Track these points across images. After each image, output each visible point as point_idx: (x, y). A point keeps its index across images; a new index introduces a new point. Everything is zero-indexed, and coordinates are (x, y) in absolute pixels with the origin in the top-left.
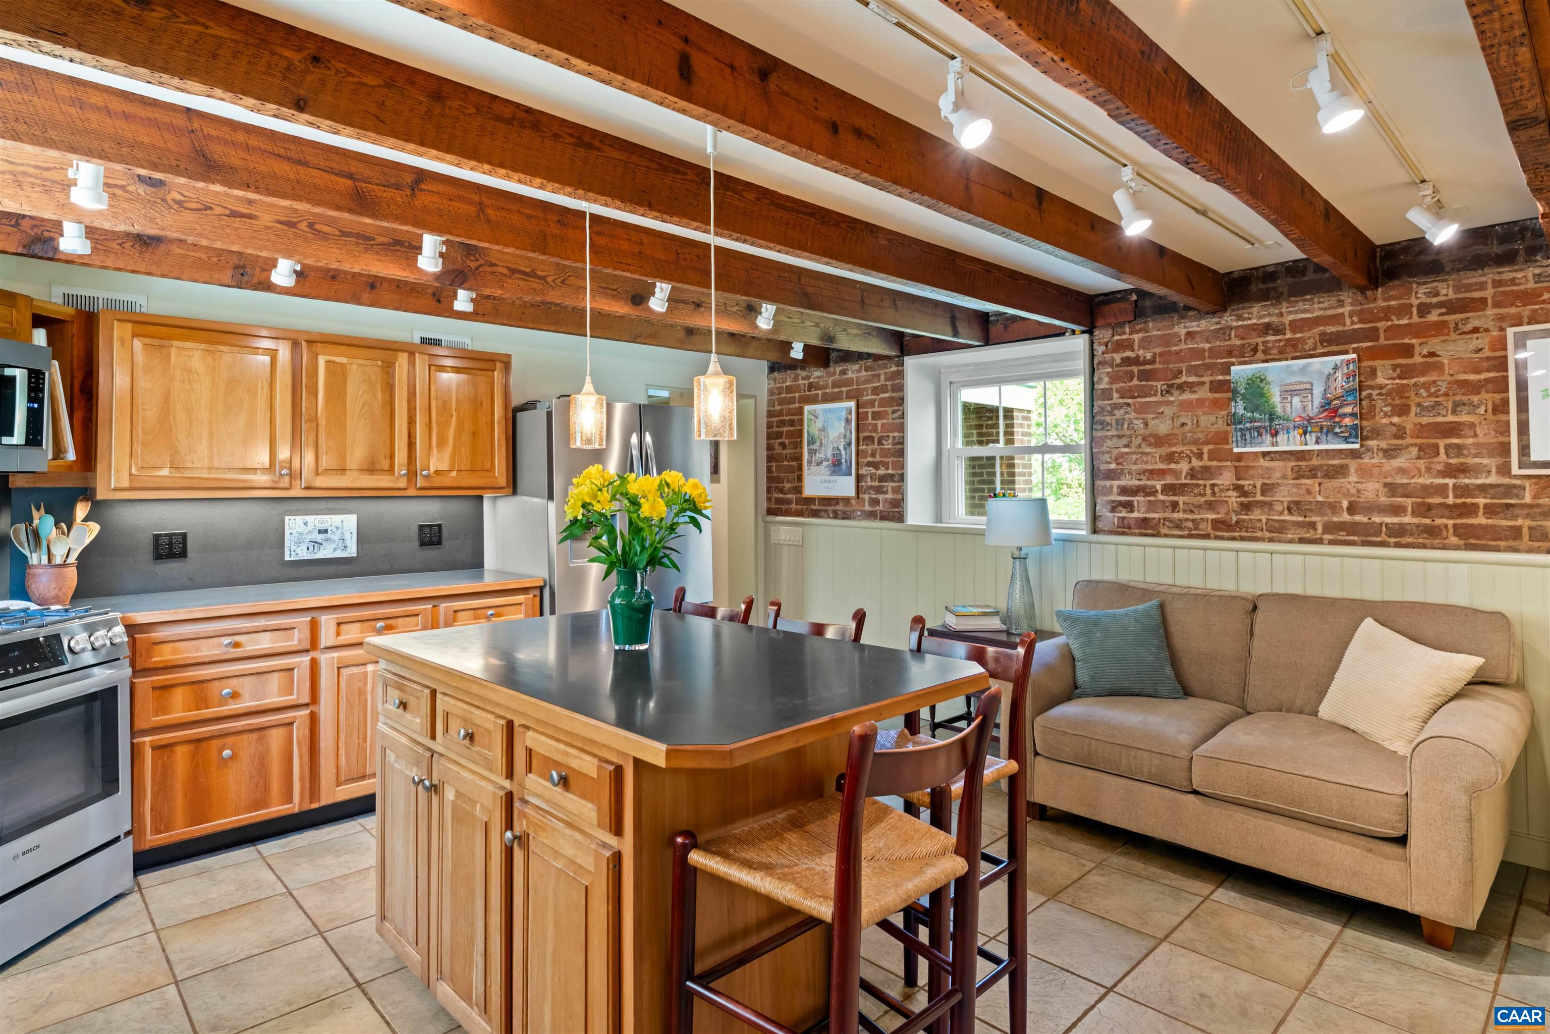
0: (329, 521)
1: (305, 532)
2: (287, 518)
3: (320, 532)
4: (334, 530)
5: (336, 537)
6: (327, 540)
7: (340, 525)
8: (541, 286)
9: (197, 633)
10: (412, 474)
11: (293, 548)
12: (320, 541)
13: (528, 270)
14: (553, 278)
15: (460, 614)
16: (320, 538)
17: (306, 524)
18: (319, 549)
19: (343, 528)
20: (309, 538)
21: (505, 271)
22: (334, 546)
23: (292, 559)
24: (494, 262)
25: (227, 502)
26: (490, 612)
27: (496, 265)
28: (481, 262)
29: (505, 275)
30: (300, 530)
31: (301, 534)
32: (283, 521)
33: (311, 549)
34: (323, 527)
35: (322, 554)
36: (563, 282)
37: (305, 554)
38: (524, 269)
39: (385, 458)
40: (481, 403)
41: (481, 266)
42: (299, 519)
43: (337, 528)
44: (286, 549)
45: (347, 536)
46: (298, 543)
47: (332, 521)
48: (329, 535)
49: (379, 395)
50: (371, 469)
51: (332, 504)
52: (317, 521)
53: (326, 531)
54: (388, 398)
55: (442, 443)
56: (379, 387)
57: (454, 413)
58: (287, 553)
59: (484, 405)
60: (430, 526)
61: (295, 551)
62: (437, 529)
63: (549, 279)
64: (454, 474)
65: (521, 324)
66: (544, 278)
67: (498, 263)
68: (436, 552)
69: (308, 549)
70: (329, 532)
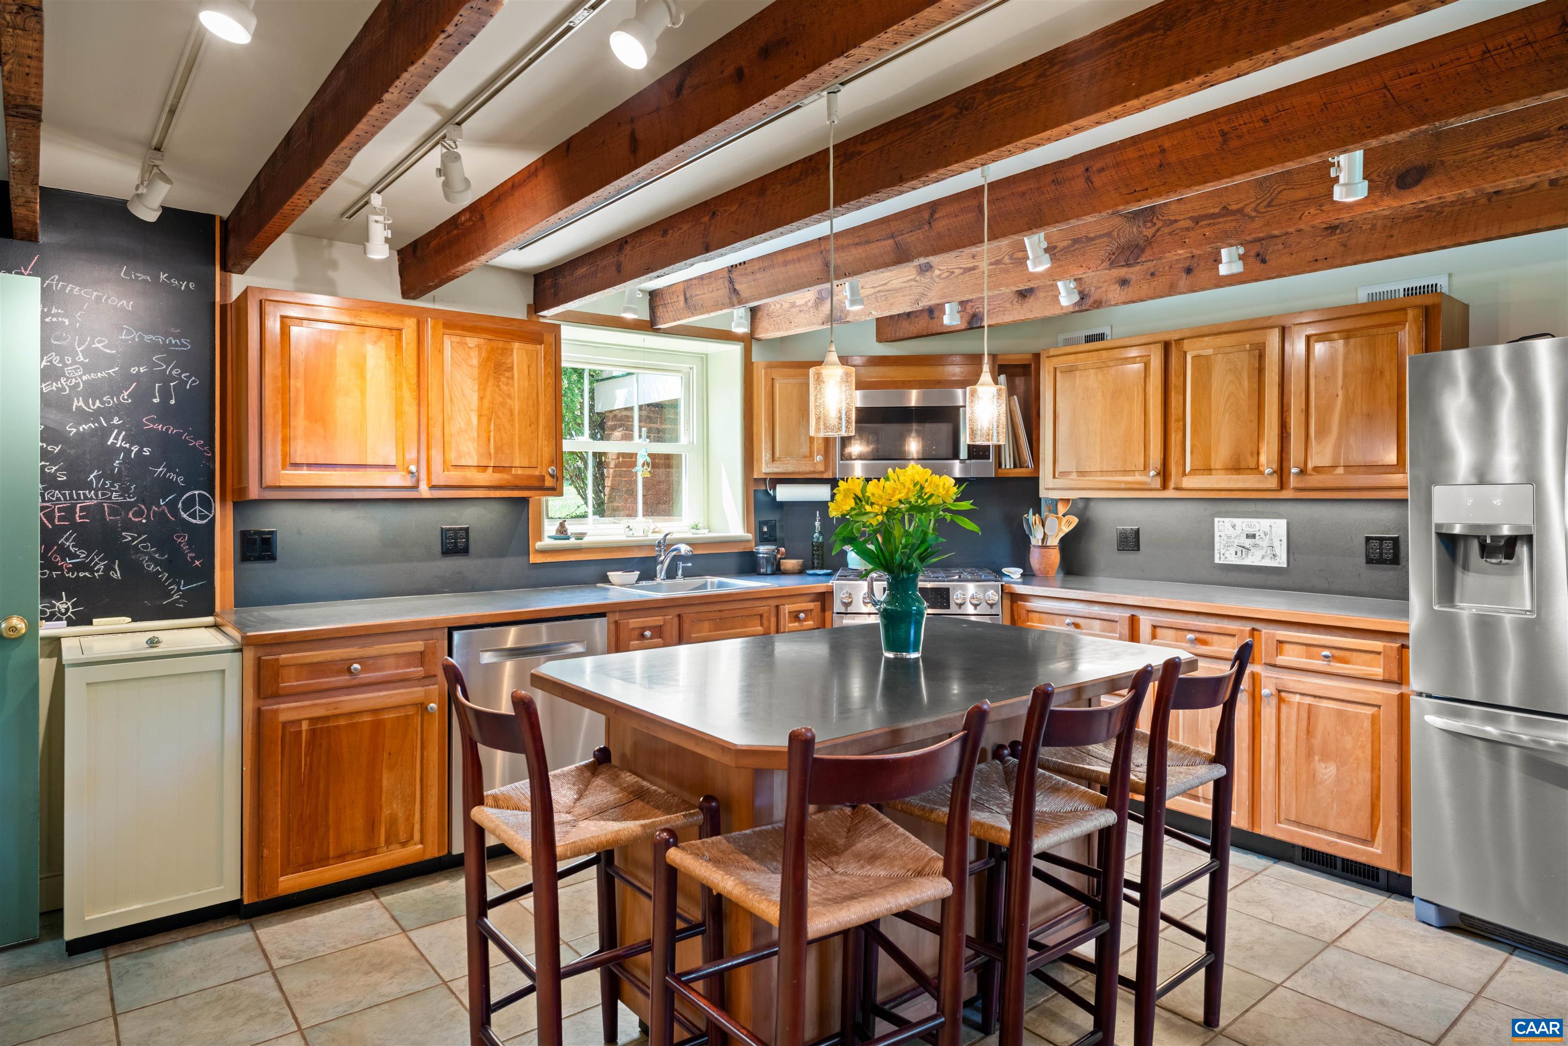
0: (1257, 525)
1: (1234, 536)
2: (1216, 520)
3: (1248, 536)
4: (1262, 535)
5: (1265, 543)
6: (1255, 546)
7: (1267, 530)
8: (1234, 224)
9: (1051, 609)
10: (1282, 472)
11: (1222, 551)
12: (1247, 546)
13: (1217, 210)
14: (1253, 205)
15: (1286, 646)
16: (1248, 543)
17: (1234, 526)
18: (1247, 555)
19: (1271, 534)
20: (1236, 542)
21: (1188, 223)
22: (1263, 552)
23: (1221, 562)
24: (1173, 218)
25: (1167, 502)
26: (1326, 653)
27: (1176, 221)
28: (1159, 224)
29: (1187, 229)
30: (1229, 533)
31: (1229, 537)
32: (1213, 523)
33: (1239, 553)
34: (1251, 531)
35: (1249, 561)
36: (1269, 205)
37: (1233, 559)
38: (1212, 211)
39: (1252, 455)
40: (1382, 373)
41: (1158, 230)
42: (1228, 521)
43: (1266, 534)
44: (1216, 551)
45: (1276, 544)
46: (1228, 546)
47: (1261, 525)
48: (1257, 541)
49: (1246, 383)
50: (1236, 468)
51: (1260, 507)
52: (1244, 525)
53: (1254, 536)
54: (1256, 386)
55: (1323, 431)
56: (1245, 375)
57: (1340, 392)
58: (1217, 556)
59: (1387, 374)
60: (1381, 539)
61: (1225, 555)
62: (1390, 544)
63: (1248, 210)
64: (1340, 470)
65: (1386, 253)
66: (1240, 211)
67: (1177, 217)
68: (1391, 573)
69: (1236, 553)
70: (1257, 537)
